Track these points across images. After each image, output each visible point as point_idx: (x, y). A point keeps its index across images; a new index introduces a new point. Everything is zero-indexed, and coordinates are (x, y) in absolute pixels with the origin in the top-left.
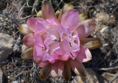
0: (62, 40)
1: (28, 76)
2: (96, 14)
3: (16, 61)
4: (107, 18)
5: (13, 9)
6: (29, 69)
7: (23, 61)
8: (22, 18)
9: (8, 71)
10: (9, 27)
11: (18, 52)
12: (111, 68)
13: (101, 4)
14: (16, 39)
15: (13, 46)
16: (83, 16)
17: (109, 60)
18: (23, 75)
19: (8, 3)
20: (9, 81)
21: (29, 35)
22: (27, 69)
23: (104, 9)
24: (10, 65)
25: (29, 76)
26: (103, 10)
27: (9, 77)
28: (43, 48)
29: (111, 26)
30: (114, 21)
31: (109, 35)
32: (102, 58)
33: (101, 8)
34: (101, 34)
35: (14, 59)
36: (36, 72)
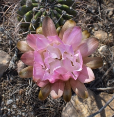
0: (63, 59)
1: (23, 94)
2: (94, 33)
3: (11, 79)
4: (105, 36)
5: (10, 25)
6: (24, 88)
7: (19, 79)
8: (18, 34)
9: (3, 89)
10: (4, 43)
11: (13, 70)
12: (108, 88)
13: (99, 23)
14: (11, 56)
15: (8, 63)
16: (86, 34)
17: (106, 80)
18: (18, 93)
19: (4, 18)
20: (3, 99)
21: (28, 53)
22: (22, 88)
23: (102, 27)
24: (4, 83)
25: (25, 95)
26: (101, 29)
27: (3, 95)
28: (43, 66)
29: (109, 45)
30: (112, 39)
31: (107, 54)
32: (99, 78)
33: (99, 27)
34: (99, 53)
35: (9, 77)
36: (31, 91)
